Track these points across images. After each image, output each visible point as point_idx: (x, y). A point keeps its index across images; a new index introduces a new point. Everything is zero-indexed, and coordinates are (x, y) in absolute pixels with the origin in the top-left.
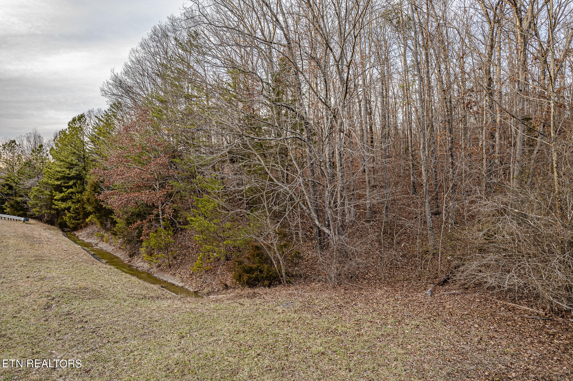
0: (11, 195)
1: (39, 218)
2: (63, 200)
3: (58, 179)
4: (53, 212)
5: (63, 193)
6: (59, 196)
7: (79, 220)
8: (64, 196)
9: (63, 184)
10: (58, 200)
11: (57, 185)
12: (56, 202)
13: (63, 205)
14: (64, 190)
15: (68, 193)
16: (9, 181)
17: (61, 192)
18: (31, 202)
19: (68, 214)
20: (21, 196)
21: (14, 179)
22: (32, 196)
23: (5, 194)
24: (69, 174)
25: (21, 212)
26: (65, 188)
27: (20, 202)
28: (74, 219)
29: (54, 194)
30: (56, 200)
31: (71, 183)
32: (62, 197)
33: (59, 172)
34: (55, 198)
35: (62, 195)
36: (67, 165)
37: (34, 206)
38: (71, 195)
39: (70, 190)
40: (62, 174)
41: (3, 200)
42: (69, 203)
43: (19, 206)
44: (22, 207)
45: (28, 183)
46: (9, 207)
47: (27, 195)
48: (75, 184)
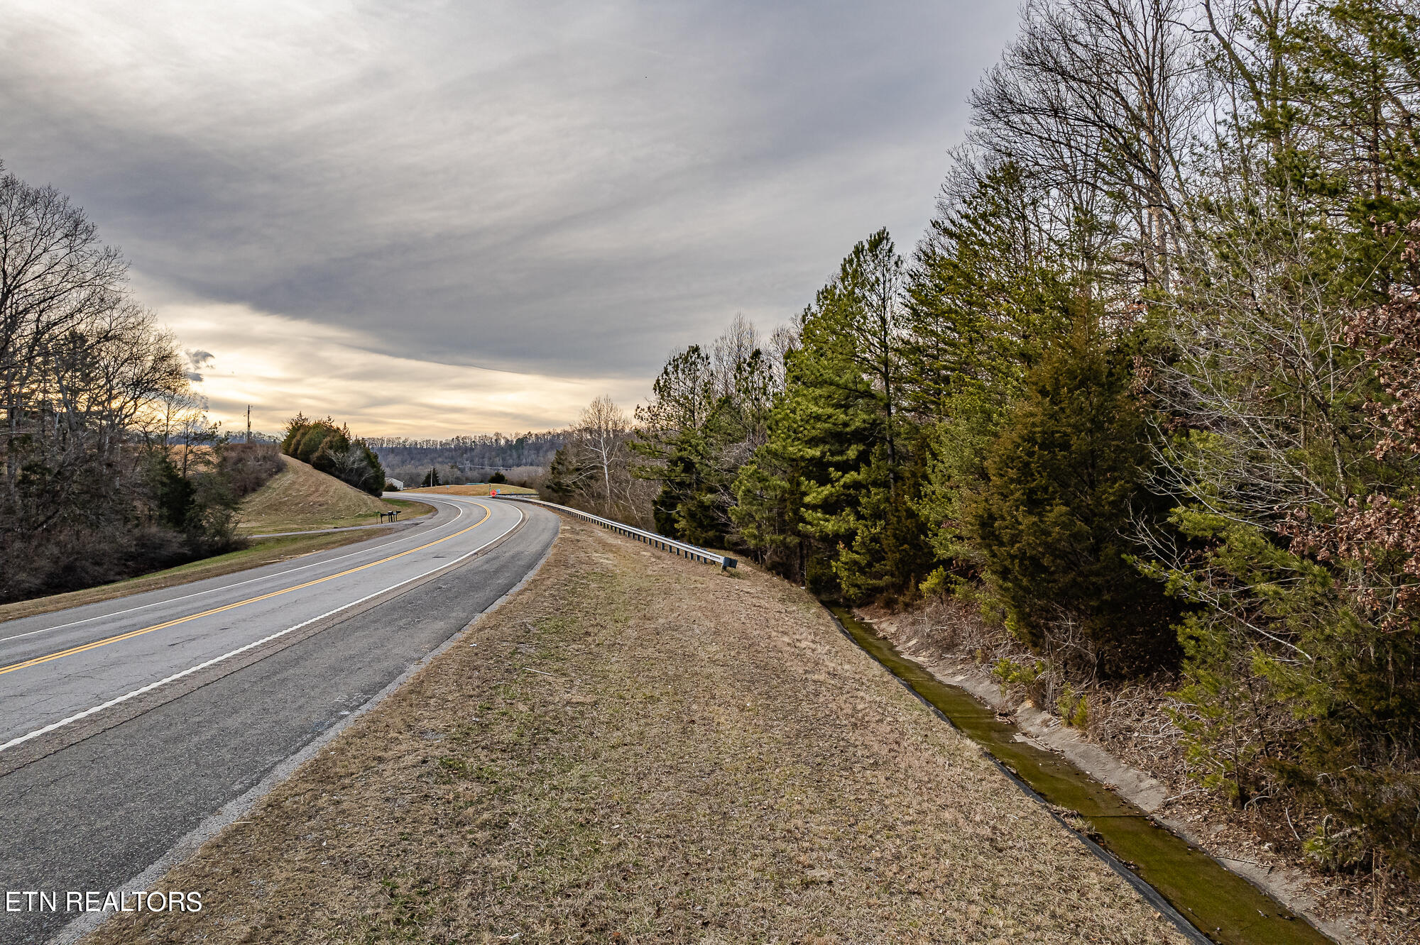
0: (690, 485)
1: (754, 555)
2: (829, 507)
3: (813, 442)
4: (793, 540)
5: (829, 486)
6: (819, 493)
7: (879, 576)
8: (831, 494)
9: (828, 457)
10: (814, 507)
11: (812, 459)
12: (808, 515)
13: (831, 525)
14: (834, 474)
15: (845, 486)
16: (685, 450)
17: (824, 480)
18: (738, 508)
19: (845, 556)
20: (712, 490)
21: (698, 445)
22: (740, 493)
23: (677, 484)
24: (846, 425)
25: (711, 534)
26: (837, 470)
27: (709, 507)
28: (862, 570)
29: (803, 488)
30: (807, 506)
31: (852, 453)
32: (826, 500)
33: (818, 418)
34: (807, 499)
35: (826, 492)
36: (839, 395)
37: (746, 519)
38: (852, 491)
39: (852, 476)
40: (827, 425)
41: (673, 497)
42: (848, 520)
43: (707, 517)
44: (713, 519)
45: (730, 454)
46: (684, 517)
47: (726, 488)
48: (863, 458)
